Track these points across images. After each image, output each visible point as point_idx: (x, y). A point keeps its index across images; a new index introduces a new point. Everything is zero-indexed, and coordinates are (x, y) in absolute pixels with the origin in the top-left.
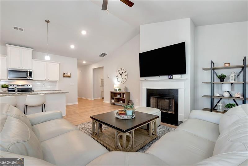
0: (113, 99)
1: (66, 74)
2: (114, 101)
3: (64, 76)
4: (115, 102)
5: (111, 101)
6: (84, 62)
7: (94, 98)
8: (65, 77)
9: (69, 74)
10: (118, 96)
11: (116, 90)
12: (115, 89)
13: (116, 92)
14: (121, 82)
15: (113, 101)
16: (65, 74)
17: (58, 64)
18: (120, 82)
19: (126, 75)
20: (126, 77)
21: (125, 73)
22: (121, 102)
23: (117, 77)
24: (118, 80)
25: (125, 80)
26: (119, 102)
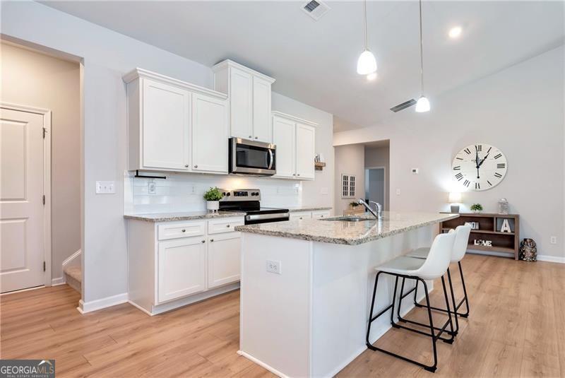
11: (456, 208)
14: (478, 186)
18: (472, 185)
19: (501, 166)
20: (502, 171)
21: (496, 157)
22: (485, 245)
23: (458, 172)
24: (463, 180)
25: (499, 180)
26: (475, 244)
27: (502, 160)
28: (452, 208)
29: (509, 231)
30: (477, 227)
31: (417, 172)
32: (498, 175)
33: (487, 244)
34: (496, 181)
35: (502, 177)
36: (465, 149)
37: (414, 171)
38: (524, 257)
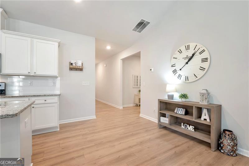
0: (164, 115)
1: (74, 65)
2: (167, 122)
3: (70, 68)
4: (171, 124)
5: (159, 120)
6: (109, 48)
7: (123, 104)
8: (72, 70)
9: (79, 64)
10: (180, 112)
11: (171, 97)
12: (170, 94)
13: (171, 101)
14: (187, 78)
15: (165, 121)
16: (72, 64)
17: (57, 44)
18: (183, 78)
19: (205, 60)
20: (206, 65)
21: (201, 53)
22: (189, 129)
23: (174, 68)
24: (177, 75)
25: (202, 73)
26: (182, 126)
27: (205, 55)
28: (169, 96)
29: (208, 120)
30: (184, 113)
31: (152, 70)
32: (202, 69)
33: (191, 128)
34: (200, 73)
35: (206, 70)
36: (178, 50)
37: (151, 70)
38: (222, 148)
